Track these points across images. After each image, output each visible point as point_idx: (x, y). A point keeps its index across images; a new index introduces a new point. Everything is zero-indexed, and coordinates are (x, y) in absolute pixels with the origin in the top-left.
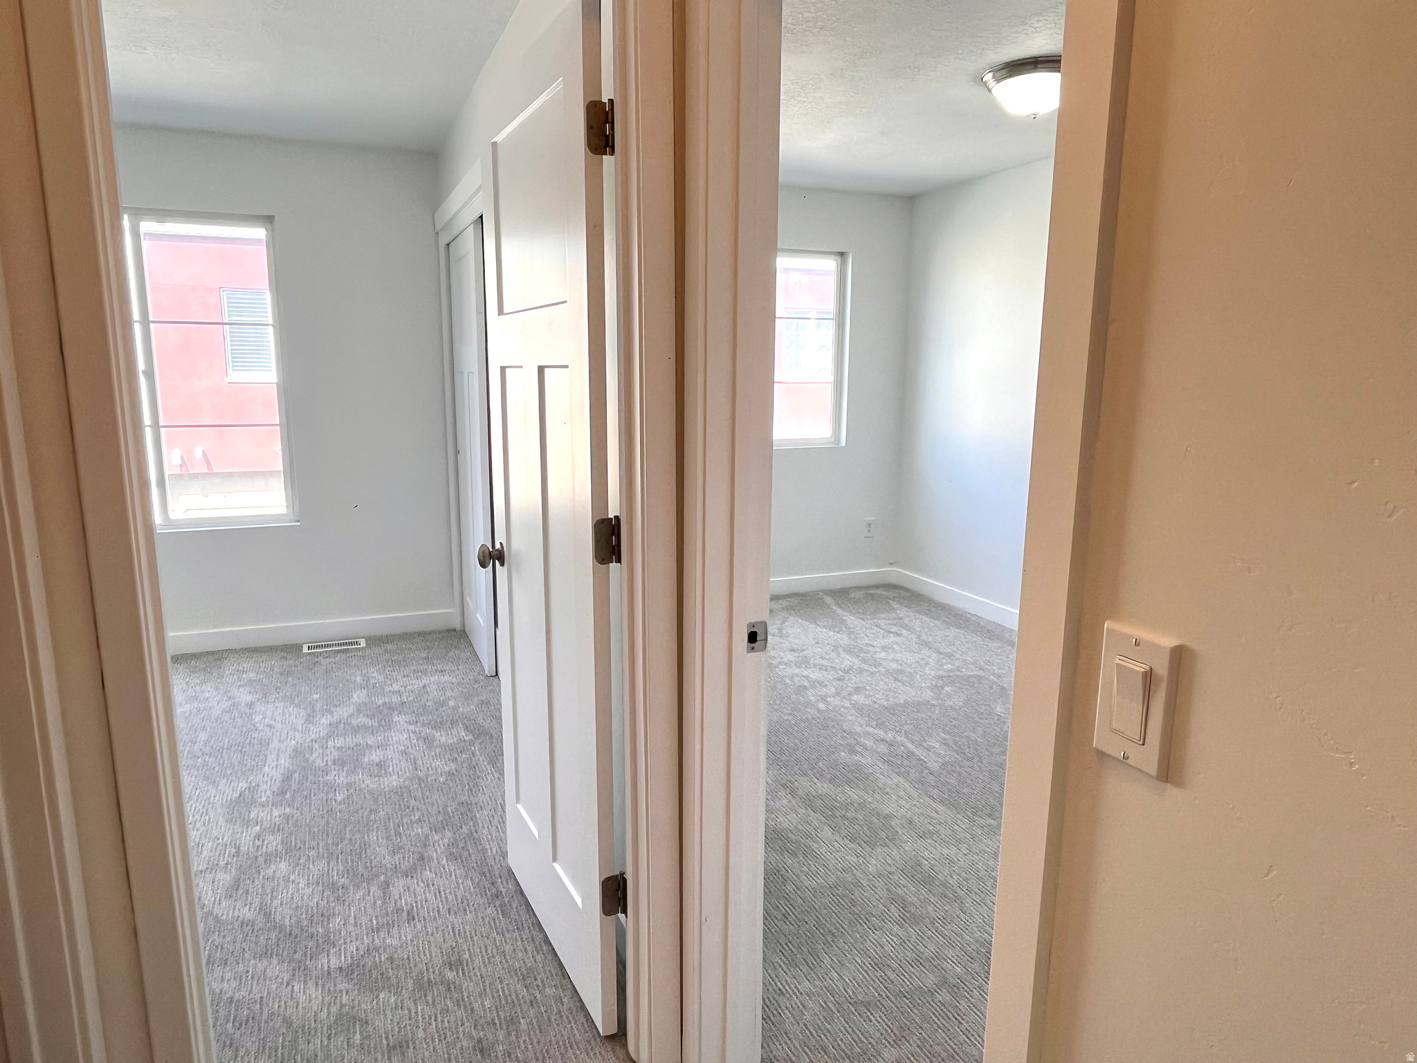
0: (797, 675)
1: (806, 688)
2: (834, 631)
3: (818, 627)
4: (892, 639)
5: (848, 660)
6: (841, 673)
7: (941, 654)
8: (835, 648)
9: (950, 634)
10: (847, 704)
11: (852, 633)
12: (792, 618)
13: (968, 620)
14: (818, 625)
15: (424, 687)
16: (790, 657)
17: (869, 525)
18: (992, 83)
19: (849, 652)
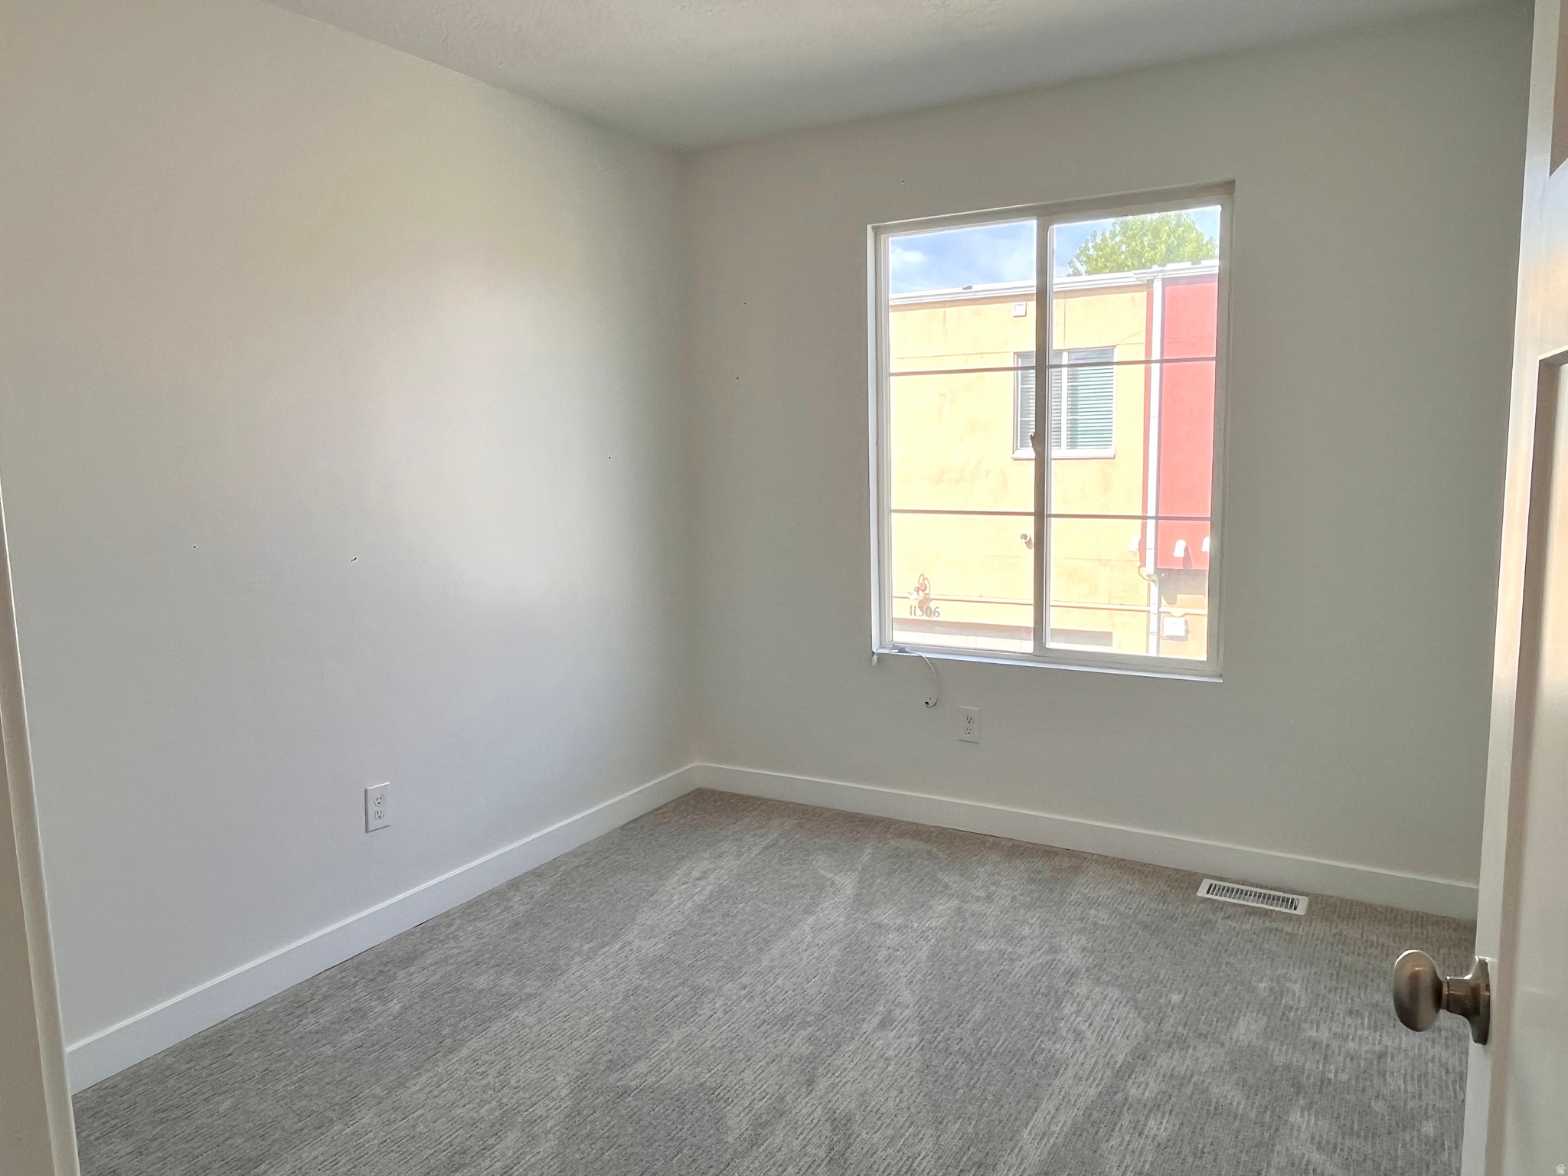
15: (1381, 1056)
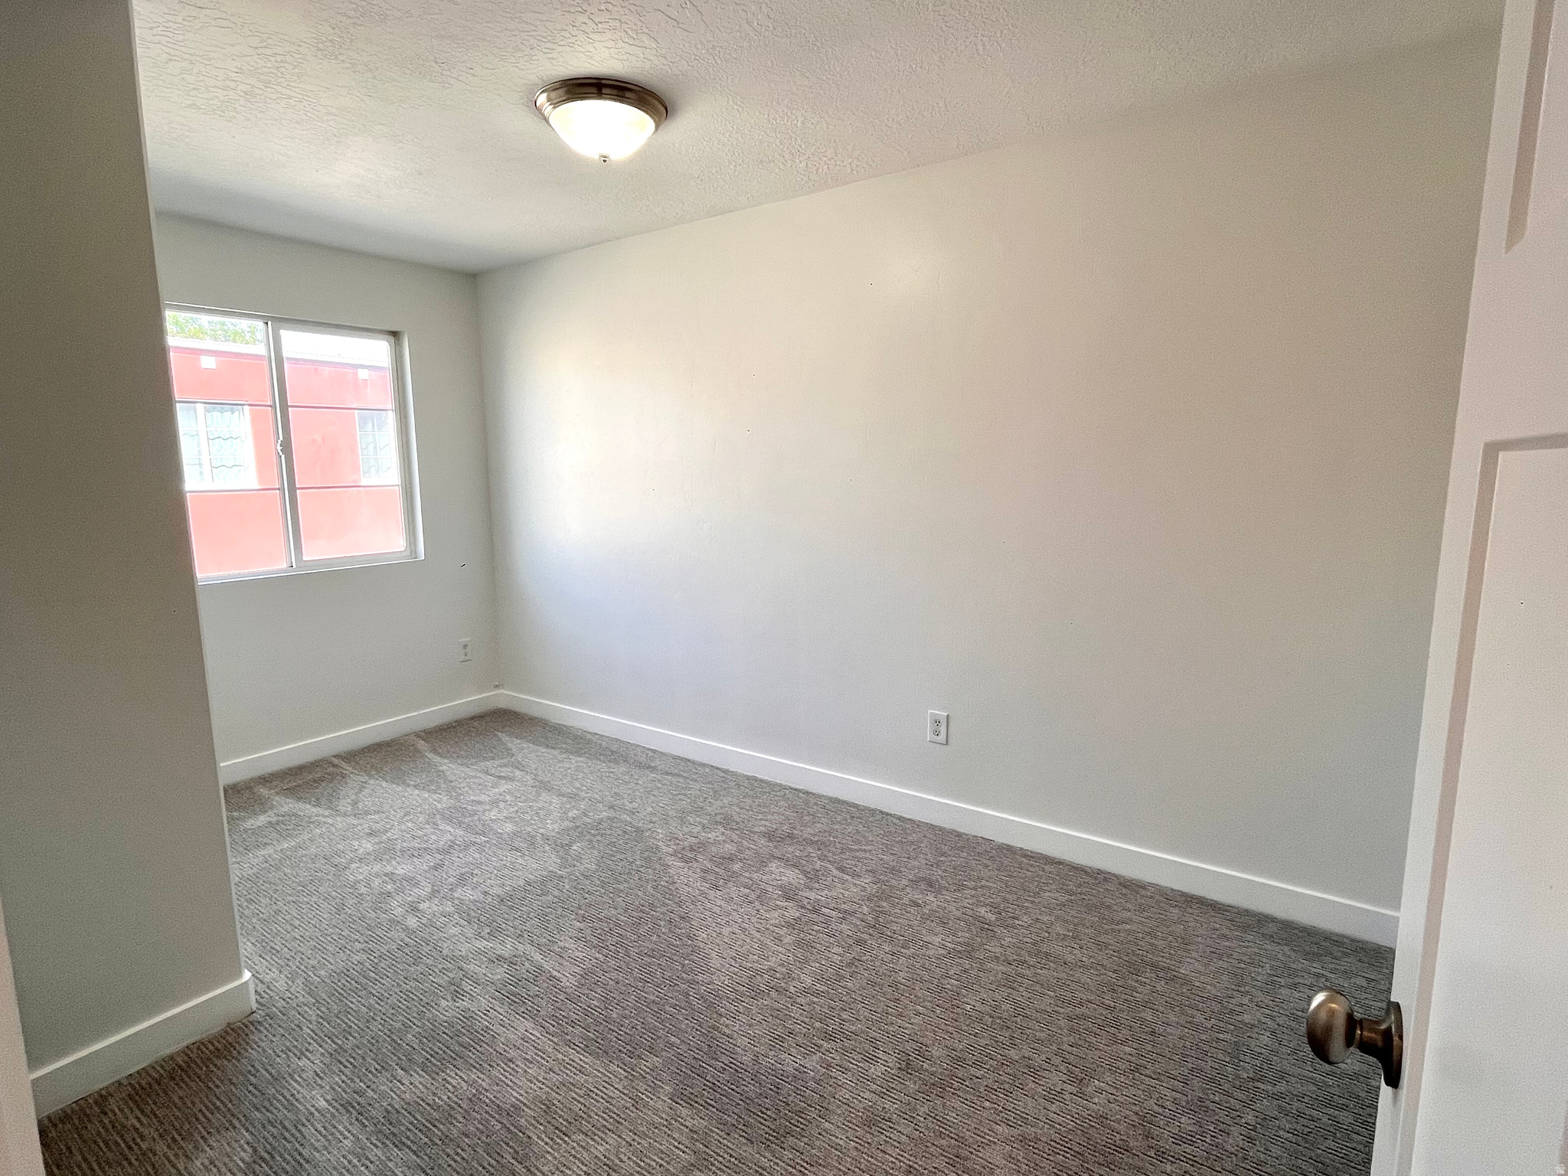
0: (377, 875)
1: (389, 894)
2: (429, 791)
3: (408, 789)
4: (504, 786)
5: (451, 832)
6: (438, 856)
7: (563, 795)
8: (431, 821)
9: (572, 766)
10: (449, 908)
11: (454, 788)
12: (372, 782)
13: (589, 742)
14: (409, 786)
16: (368, 846)
17: (465, 646)
18: (548, 109)
19: (449, 820)
